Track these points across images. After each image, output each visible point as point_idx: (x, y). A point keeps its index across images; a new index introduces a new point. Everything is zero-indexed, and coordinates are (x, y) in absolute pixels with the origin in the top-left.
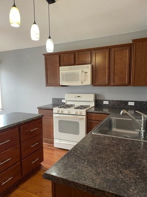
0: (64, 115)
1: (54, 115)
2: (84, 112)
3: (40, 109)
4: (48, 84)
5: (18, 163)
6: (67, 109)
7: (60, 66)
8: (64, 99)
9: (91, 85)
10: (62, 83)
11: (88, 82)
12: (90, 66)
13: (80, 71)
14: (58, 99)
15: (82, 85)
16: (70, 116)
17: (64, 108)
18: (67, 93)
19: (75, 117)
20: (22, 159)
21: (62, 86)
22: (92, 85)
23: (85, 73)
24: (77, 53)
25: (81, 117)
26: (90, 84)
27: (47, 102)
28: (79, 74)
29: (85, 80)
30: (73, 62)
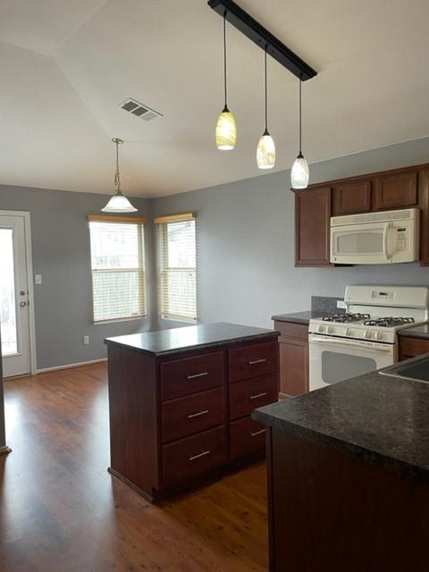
0: (337, 340)
1: (312, 338)
2: (390, 334)
3: (277, 320)
4: (300, 261)
5: (220, 427)
6: (345, 324)
7: (332, 216)
8: (343, 300)
9: (415, 261)
10: (335, 258)
11: (408, 253)
12: (412, 211)
13: (386, 225)
14: (327, 299)
15: (389, 262)
16: (351, 342)
17: (337, 321)
18: (351, 285)
19: (366, 346)
20: (231, 419)
21: (337, 265)
22: (419, 264)
23: (399, 230)
24: (377, 181)
25: (381, 346)
26: (412, 260)
27: (299, 305)
28: (382, 235)
29: (398, 250)
30: (366, 204)
